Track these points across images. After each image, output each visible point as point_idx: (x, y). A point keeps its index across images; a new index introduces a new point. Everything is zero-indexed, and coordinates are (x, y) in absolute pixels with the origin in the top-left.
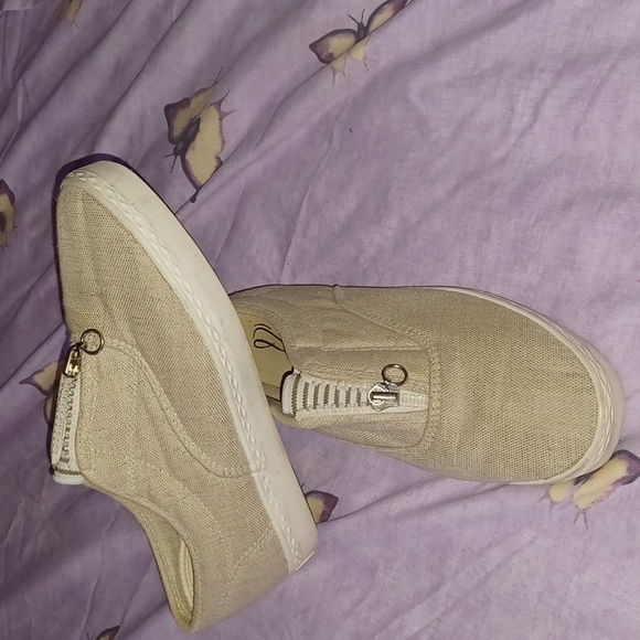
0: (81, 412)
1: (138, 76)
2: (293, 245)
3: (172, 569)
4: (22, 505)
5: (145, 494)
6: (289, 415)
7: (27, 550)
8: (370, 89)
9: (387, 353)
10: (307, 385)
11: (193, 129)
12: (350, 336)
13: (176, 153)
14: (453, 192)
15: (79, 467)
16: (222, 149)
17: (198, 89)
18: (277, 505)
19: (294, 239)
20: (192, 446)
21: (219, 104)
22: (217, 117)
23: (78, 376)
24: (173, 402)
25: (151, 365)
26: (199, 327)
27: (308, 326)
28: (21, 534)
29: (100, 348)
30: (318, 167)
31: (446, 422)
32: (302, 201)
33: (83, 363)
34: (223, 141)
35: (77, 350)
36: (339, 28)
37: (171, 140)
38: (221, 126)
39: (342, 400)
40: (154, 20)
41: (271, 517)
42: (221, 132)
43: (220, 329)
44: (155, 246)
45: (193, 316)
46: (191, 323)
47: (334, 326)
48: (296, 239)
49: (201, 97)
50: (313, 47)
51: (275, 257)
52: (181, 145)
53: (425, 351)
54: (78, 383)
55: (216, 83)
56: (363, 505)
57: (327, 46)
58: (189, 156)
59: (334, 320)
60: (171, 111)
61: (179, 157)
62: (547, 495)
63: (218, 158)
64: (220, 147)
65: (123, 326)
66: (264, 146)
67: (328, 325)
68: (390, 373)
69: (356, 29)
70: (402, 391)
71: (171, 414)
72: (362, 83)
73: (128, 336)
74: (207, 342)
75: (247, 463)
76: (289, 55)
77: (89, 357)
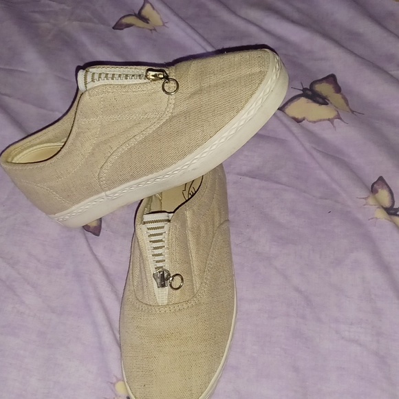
0: (125, 86)
1: (352, 53)
2: (254, 180)
3: (38, 141)
4: (66, 7)
5: (80, 130)
6: (142, 219)
7: (37, 16)
8: (356, 223)
9: (190, 272)
10: (163, 227)
11: (321, 100)
12: (198, 243)
13: (304, 90)
14: (297, 290)
15: (90, 89)
16: (310, 122)
17: (348, 98)
18: (88, 207)
19: (257, 180)
20: (115, 157)
21: (339, 117)
22: (330, 117)
23: (147, 80)
24: (141, 142)
25: (161, 126)
26: (189, 157)
27: (200, 214)
28: (48, 9)
29: (167, 93)
30: (305, 192)
31: (153, 318)
32: (282, 184)
33: (156, 82)
34: (315, 122)
35: (164, 77)
36: (395, 195)
37: (312, 85)
38: (324, 120)
39: (157, 252)
40: (390, 58)
41: (80, 204)
42: (320, 120)
43: (190, 169)
44: (236, 125)
45: (196, 152)
46: (190, 152)
47: (203, 233)
48: (257, 183)
49: (342, 101)
50: (381, 179)
51: (244, 169)
52: (310, 93)
53: (194, 296)
54: (143, 81)
55: (353, 112)
56: (97, 254)
57: (382, 188)
58: (303, 100)
59: (207, 231)
60: (331, 79)
61: (301, 92)
62: (118, 380)
63: (304, 119)
64: (311, 119)
65: (183, 107)
66: (315, 153)
67: (203, 226)
68: (178, 279)
69: (395, 207)
70: (167, 288)
71: (133, 143)
72: (360, 216)
73: (177, 111)
74: (180, 163)
75: (110, 189)
76: (374, 163)
77: (161, 85)
